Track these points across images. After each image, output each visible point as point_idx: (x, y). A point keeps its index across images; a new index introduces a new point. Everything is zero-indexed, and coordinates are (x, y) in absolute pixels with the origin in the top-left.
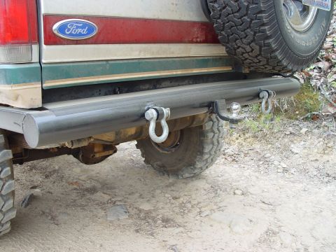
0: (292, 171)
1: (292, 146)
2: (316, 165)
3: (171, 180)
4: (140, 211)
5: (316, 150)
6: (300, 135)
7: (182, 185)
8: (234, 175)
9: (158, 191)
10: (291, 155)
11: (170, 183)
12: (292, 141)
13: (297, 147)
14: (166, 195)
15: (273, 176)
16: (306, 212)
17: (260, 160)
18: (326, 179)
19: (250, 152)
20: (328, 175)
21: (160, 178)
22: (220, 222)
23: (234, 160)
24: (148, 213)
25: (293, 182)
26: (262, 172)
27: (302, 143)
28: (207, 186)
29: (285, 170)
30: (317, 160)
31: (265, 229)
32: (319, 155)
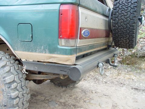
0: (108, 82)
1: (106, 73)
2: (116, 80)
3: (64, 89)
4: (61, 102)
5: (115, 75)
6: (108, 69)
7: (70, 91)
8: (87, 85)
9: (62, 94)
10: (106, 77)
11: (64, 90)
12: (106, 71)
13: (108, 73)
14: (66, 95)
15: (102, 85)
16: (122, 98)
17: (94, 79)
18: (121, 85)
19: (90, 76)
20: (122, 84)
21: (58, 88)
22: (95, 104)
23: (84, 79)
24: (64, 103)
25: (110, 87)
26: (97, 84)
27: (110, 72)
28: (80, 90)
29: (106, 83)
30: (116, 78)
31: (112, 105)
32: (116, 76)
